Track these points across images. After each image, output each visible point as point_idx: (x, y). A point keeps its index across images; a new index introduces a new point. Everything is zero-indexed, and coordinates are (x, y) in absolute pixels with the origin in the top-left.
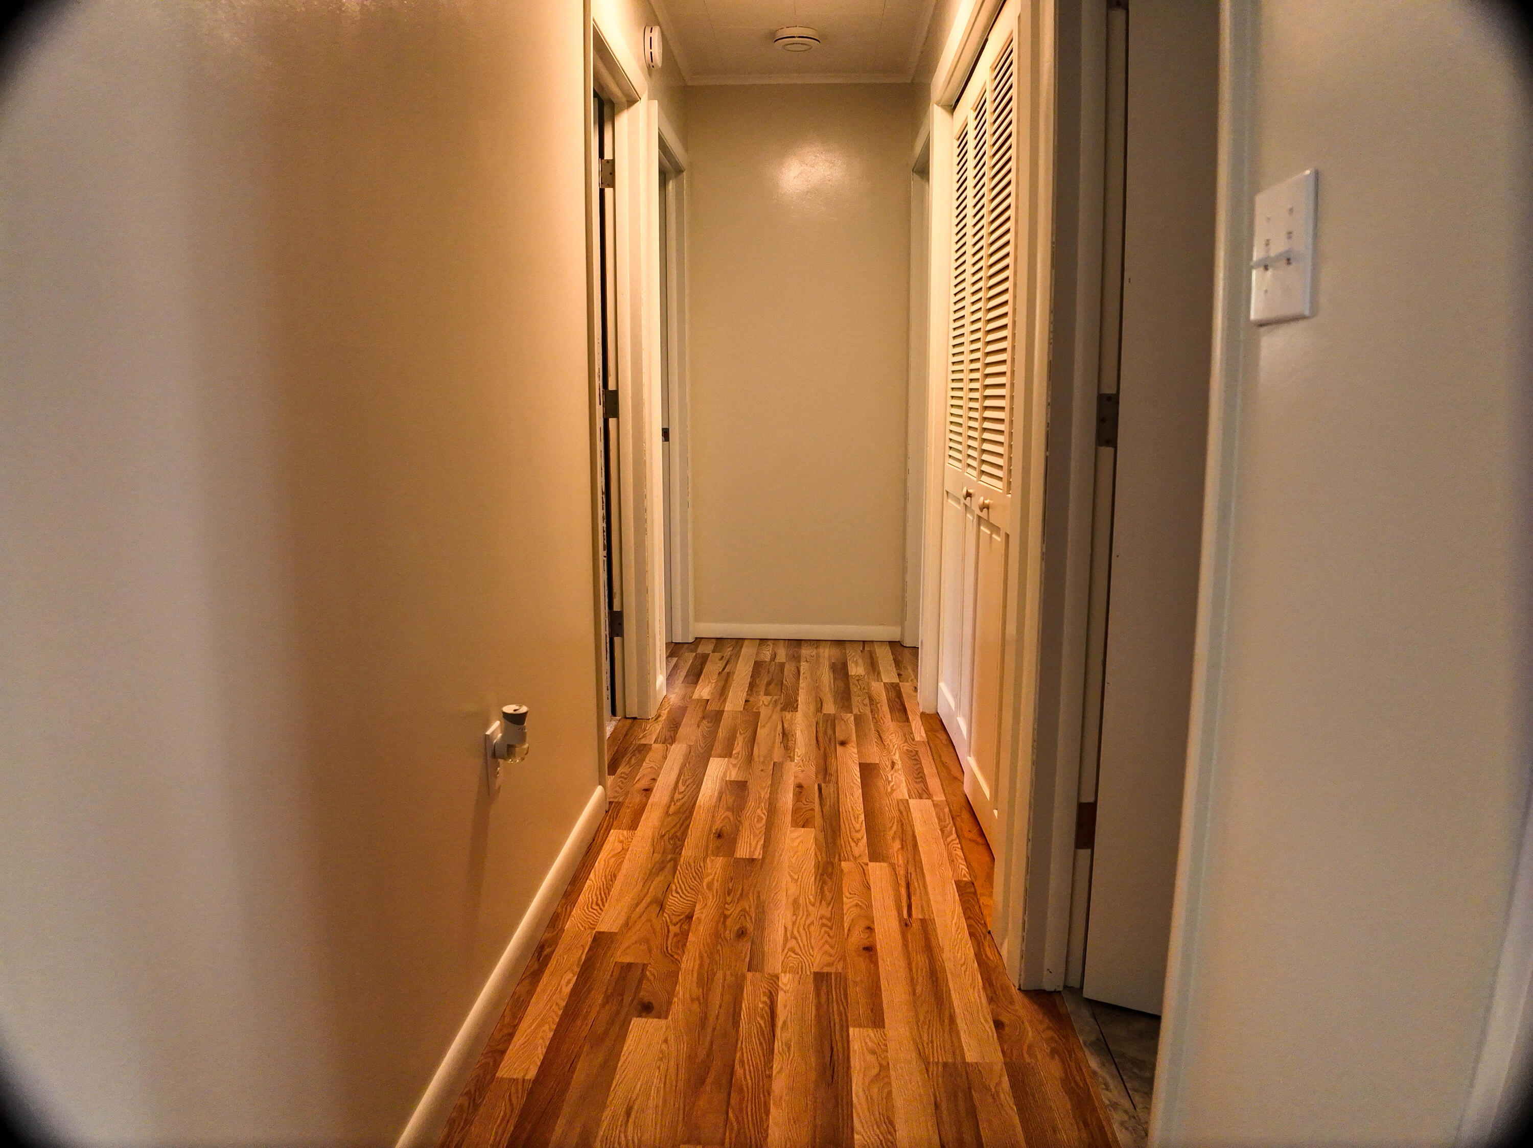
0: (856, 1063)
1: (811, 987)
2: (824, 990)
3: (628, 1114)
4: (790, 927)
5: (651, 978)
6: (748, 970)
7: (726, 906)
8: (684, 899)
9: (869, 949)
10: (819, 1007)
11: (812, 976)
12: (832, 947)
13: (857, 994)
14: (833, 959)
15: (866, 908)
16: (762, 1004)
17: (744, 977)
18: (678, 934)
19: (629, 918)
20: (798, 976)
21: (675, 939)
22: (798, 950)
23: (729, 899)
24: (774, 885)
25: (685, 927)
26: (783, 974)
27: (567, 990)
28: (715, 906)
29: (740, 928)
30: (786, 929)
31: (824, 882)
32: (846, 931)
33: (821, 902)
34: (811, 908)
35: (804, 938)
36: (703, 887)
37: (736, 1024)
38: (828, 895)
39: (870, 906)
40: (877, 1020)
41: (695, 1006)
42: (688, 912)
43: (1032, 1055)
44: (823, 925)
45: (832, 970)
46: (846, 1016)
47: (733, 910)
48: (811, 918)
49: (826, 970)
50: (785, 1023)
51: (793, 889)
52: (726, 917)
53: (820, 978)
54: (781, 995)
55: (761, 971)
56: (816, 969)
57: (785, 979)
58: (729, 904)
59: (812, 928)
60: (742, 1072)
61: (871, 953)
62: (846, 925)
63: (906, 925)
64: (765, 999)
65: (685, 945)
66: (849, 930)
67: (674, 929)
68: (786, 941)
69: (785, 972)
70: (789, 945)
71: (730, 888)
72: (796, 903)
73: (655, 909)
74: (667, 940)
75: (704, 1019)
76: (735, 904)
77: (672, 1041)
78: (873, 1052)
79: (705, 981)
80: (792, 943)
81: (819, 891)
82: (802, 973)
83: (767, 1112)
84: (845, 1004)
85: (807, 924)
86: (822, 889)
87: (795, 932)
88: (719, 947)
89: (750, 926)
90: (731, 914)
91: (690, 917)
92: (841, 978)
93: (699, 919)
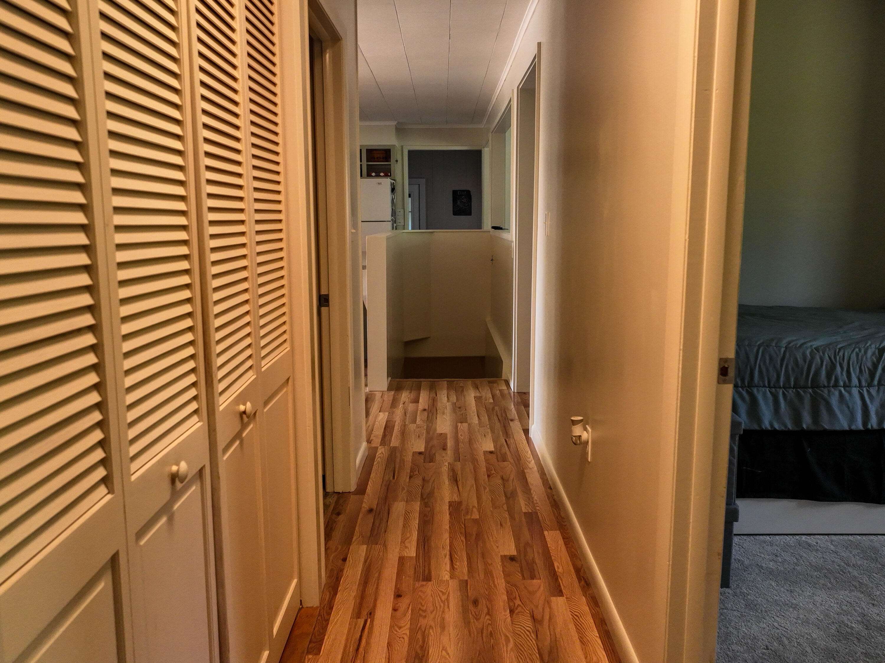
0: (414, 543)
1: (433, 573)
2: (426, 572)
3: (501, 525)
4: (446, 610)
5: (517, 573)
6: (467, 580)
7: (490, 622)
8: (521, 626)
9: (398, 596)
10: (429, 565)
11: (432, 580)
12: (420, 596)
13: (410, 571)
14: (420, 589)
15: (394, 625)
16: (457, 565)
17: (469, 578)
18: (514, 599)
19: (550, 607)
20: (440, 579)
21: (515, 595)
22: (441, 594)
23: (490, 629)
24: (460, 643)
25: (511, 604)
26: (448, 579)
27: (556, 564)
28: (498, 621)
29: (478, 606)
30: (448, 607)
31: (422, 647)
32: (410, 608)
33: (425, 629)
34: (433, 624)
35: (437, 602)
36: (512, 638)
37: (468, 554)
38: (419, 636)
39: (391, 627)
40: (402, 560)
41: (489, 561)
42: (514, 616)
43: (337, 548)
44: (425, 611)
45: (421, 583)
46: (416, 560)
47: (485, 619)
48: (432, 616)
49: (424, 583)
50: (446, 557)
51: (445, 640)
52: (488, 613)
53: (428, 578)
54: (448, 569)
55: (460, 581)
56: (430, 583)
57: (446, 576)
58: (489, 624)
59: (432, 609)
60: (462, 539)
61: (397, 594)
62: (410, 611)
63: (370, 614)
64: (456, 567)
65: (507, 592)
66: (408, 608)
67: (518, 602)
68: (448, 599)
69: (447, 580)
70: (446, 596)
71: (491, 638)
72: (443, 628)
73: (538, 617)
74: (519, 595)
75: (483, 556)
76: (485, 624)
77: (495, 547)
78: (406, 547)
79: (488, 574)
80: (443, 598)
81: (426, 639)
82: (438, 581)
83: (450, 527)
84: (416, 566)
85: (435, 611)
86: (424, 641)
87: (442, 605)
88: (487, 593)
89: (471, 607)
90: (485, 617)
91: (512, 612)
92: (416, 579)
93: (505, 611)
